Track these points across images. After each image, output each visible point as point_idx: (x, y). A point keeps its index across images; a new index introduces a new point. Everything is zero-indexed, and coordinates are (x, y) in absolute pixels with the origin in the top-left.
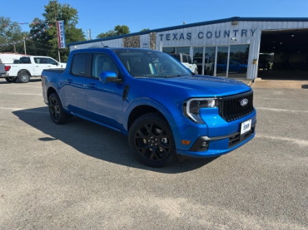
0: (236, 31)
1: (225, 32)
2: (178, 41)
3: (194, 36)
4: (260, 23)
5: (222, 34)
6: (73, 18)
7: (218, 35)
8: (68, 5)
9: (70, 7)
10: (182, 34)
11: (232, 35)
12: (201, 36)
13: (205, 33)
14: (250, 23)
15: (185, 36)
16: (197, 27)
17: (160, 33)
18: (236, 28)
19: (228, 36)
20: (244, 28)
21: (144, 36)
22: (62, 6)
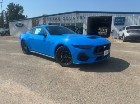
0: (78, 17)
3: (61, 19)
6: (21, 11)
7: (70, 19)
9: (19, 6)
10: (56, 18)
12: (64, 19)
16: (62, 15)
17: (47, 17)
19: (75, 19)
20: (81, 16)
21: (40, 18)
22: (16, 5)
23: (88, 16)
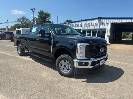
0: (100, 23)
2: (75, 27)
3: (83, 25)
5: (94, 24)
7: (92, 25)
9: (48, 13)
10: (78, 24)
13: (87, 24)
15: (79, 25)
16: (84, 22)
19: (97, 25)
20: (103, 22)
22: (45, 12)
23: (112, 22)
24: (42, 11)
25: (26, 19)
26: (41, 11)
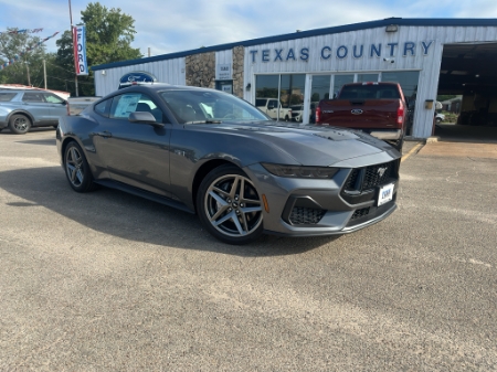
0: (393, 46)
1: (373, 47)
2: (283, 64)
3: (314, 54)
4: (441, 29)
5: (367, 51)
6: (126, 31)
7: (358, 53)
8: (119, 10)
9: (121, 13)
10: (291, 51)
11: (385, 52)
12: (326, 54)
13: (335, 48)
14: (422, 29)
15: (297, 54)
16: (320, 38)
17: (251, 48)
18: (394, 38)
19: (379, 54)
20: (410, 40)
21: (222, 53)
22: (108, 11)
23: (450, 40)
24: (97, 5)
25: (28, 40)
26: (90, 5)
